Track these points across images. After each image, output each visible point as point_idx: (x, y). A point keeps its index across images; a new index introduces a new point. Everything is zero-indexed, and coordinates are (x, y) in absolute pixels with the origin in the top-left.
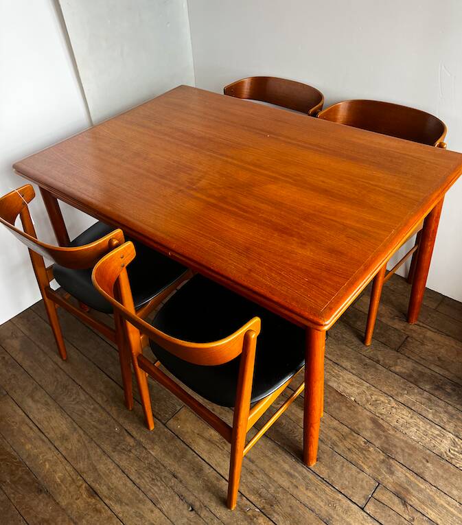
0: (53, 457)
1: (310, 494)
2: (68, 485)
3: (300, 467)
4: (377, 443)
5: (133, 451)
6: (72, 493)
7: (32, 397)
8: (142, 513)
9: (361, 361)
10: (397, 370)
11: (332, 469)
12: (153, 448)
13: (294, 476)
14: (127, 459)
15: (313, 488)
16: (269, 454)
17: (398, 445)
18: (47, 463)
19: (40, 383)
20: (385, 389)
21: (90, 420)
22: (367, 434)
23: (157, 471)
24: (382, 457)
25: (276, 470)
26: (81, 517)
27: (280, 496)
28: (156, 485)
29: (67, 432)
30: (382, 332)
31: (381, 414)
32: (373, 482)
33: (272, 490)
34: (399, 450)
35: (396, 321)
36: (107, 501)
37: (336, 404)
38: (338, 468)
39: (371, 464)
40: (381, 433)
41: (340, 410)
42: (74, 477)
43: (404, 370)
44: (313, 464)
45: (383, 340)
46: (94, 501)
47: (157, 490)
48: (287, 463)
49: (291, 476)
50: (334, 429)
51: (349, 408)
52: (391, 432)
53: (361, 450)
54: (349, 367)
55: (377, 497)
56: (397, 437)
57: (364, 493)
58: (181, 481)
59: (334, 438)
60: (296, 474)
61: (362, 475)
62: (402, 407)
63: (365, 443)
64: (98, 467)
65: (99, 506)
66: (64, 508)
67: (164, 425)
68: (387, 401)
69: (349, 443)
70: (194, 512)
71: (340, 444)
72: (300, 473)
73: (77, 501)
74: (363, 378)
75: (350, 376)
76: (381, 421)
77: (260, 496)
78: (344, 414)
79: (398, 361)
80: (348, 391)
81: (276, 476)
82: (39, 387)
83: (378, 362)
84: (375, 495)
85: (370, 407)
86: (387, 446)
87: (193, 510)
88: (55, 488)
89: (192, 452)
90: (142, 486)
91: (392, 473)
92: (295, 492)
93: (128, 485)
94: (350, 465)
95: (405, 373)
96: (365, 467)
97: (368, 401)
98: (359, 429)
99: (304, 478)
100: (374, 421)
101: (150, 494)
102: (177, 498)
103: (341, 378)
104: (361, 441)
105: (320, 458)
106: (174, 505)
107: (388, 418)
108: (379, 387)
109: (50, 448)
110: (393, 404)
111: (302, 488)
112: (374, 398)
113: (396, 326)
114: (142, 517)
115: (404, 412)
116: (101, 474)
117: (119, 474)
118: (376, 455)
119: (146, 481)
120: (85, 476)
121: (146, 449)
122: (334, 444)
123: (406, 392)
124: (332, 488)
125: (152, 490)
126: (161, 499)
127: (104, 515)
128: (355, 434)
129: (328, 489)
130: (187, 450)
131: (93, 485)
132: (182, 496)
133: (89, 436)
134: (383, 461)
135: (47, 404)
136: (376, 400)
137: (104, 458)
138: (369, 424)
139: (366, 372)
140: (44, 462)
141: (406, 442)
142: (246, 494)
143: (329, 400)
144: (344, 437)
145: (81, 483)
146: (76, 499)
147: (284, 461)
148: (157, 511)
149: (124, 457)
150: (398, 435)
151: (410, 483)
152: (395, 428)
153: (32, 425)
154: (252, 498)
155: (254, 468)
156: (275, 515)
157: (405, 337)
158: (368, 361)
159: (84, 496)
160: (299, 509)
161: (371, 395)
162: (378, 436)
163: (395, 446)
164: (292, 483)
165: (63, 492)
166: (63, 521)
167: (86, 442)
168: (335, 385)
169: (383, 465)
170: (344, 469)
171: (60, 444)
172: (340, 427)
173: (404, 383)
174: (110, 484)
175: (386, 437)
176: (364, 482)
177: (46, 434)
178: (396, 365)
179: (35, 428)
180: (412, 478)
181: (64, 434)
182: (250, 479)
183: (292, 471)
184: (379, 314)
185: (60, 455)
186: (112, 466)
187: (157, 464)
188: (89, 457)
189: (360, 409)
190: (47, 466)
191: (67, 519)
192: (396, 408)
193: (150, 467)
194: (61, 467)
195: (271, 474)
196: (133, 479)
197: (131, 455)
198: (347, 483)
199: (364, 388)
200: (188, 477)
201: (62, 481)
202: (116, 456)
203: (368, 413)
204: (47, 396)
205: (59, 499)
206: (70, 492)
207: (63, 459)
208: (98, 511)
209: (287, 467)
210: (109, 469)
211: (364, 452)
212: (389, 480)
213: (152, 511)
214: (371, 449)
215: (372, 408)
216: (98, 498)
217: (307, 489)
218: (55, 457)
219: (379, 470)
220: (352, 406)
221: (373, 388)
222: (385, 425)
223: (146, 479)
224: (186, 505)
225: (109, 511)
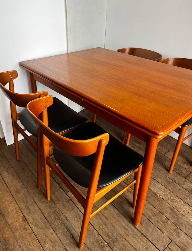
0: (10, 199)
1: (135, 240)
2: (14, 214)
3: (131, 226)
4: (173, 221)
5: (49, 203)
6: (15, 218)
7: (7, 171)
8: (47, 234)
9: (167, 180)
10: (185, 187)
11: (148, 230)
12: (58, 204)
13: (128, 230)
14: (44, 206)
15: (137, 237)
16: (116, 216)
17: (183, 222)
18: (6, 202)
19: (12, 166)
20: (178, 195)
21: (31, 186)
22: (168, 215)
23: (58, 214)
24: (174, 228)
25: (119, 225)
26: (16, 230)
27: (119, 238)
28: (56, 221)
29: (19, 189)
30: (178, 168)
31: (176, 207)
32: (168, 239)
33: (115, 235)
34: (183, 226)
35: (185, 165)
36: (31, 225)
37: (152, 198)
38: (151, 229)
39: (168, 230)
40: (175, 216)
41: (154, 201)
42: (18, 210)
43: (188, 188)
44: (138, 225)
45: (179, 172)
46: (24, 223)
47: (56, 224)
48: (125, 223)
49: (126, 229)
50: (151, 210)
51: (159, 201)
52: (180, 216)
53: (164, 222)
54: (160, 182)
55: (170, 247)
56: (183, 219)
57: (163, 244)
58: (69, 222)
59: (150, 214)
60: (129, 229)
61: (163, 235)
62: (186, 205)
63: (166, 219)
64: (30, 208)
65: (26, 227)
66: (9, 224)
67: (66, 193)
68: (179, 201)
69: (157, 218)
70: (73, 238)
71: (153, 218)
72: (130, 228)
73: (17, 222)
74: (168, 188)
75: (160, 186)
76: (175, 210)
77: (108, 236)
78: (156, 203)
79: (186, 183)
80: (159, 193)
81: (118, 228)
82: (11, 167)
83: (175, 182)
84: (169, 246)
85: (170, 202)
86: (178, 223)
87: (73, 237)
88: (7, 214)
89: (77, 208)
90: (49, 220)
91: (179, 236)
92: (127, 238)
93: (43, 219)
94: (158, 229)
95: (189, 189)
96: (165, 231)
97: (169, 199)
98: (164, 212)
99: (133, 231)
100: (172, 209)
101: (53, 225)
102: (66, 230)
103: (156, 186)
104: (164, 218)
105: (142, 223)
106: (64, 233)
107: (179, 209)
108: (175, 193)
109: (9, 195)
110: (182, 203)
111: (131, 237)
112: (172, 198)
113: (185, 167)
114: (46, 236)
115: (187, 208)
116: (31, 211)
117: (40, 213)
118: (171, 226)
119: (52, 219)
120: (23, 211)
121: (55, 203)
122: (150, 217)
123: (189, 198)
124: (147, 240)
125: (54, 224)
126: (58, 229)
127: (28, 231)
128: (161, 214)
129: (144, 239)
130: (75, 207)
131: (26, 216)
132: (68, 229)
133: (29, 193)
134: (175, 230)
135: (13, 175)
136: (173, 200)
137: (34, 204)
138: (169, 210)
139: (169, 185)
140: (5, 201)
141: (187, 222)
142: (101, 234)
143: (149, 195)
144: (155, 215)
145: (20, 214)
146: (16, 221)
147: (123, 221)
148: (54, 234)
149: (44, 205)
150: (183, 218)
151: (188, 243)
152: (182, 215)
153: (4, 183)
154: (104, 237)
155: (107, 222)
156: (115, 248)
157: (189, 172)
158: (170, 180)
159: (20, 220)
160: (128, 246)
161: (171, 196)
162: (173, 217)
163: (182, 223)
164: (126, 233)
165: (11, 216)
166: (8, 230)
167: (27, 195)
168: (152, 189)
169: (174, 232)
170: (154, 230)
171: (15, 194)
172: (154, 209)
173: (188, 194)
174: (34, 217)
175: (177, 218)
176: (164, 239)
177: (9, 188)
178: (184, 184)
179: (5, 185)
180: (189, 240)
181: (17, 190)
182: (104, 227)
183: (127, 227)
184: (177, 160)
185: (13, 199)
186: (37, 209)
187: (59, 211)
188: (27, 202)
189: (164, 202)
190: (6, 203)
191: (9, 230)
192: (183, 205)
193: (55, 212)
194: (13, 204)
195: (115, 227)
196: (46, 217)
197: (47, 205)
198: (155, 238)
199: (167, 193)
200: (73, 220)
201: (11, 211)
202: (40, 204)
203: (169, 205)
204: (14, 172)
205: (8, 220)
206: (14, 217)
207: (14, 201)
208: (25, 229)
209: (124, 225)
210: (35, 210)
211: (165, 224)
212: (177, 240)
213: (52, 234)
214: (169, 223)
215: (171, 203)
216: (27, 223)
217: (133, 237)
218: (11, 200)
219: (172, 234)
220: (161, 200)
221: (172, 193)
222: (177, 212)
223: (52, 217)
224: (70, 234)
225: (31, 230)
